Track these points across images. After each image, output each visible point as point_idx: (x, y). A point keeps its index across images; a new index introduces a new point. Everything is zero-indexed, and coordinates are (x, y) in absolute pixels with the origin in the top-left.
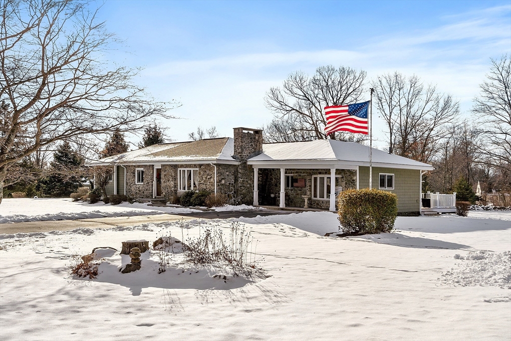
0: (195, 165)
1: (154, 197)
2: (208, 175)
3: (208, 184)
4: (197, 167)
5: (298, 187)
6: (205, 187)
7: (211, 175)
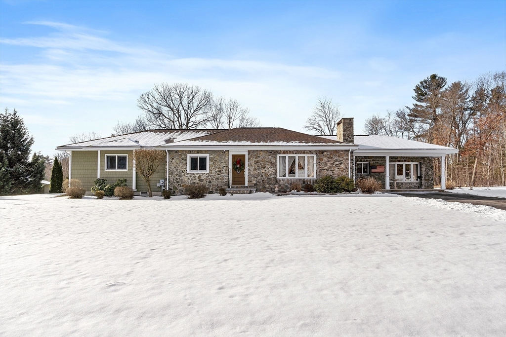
0: (310, 151)
1: (231, 187)
2: (336, 161)
3: (337, 170)
4: (312, 153)
5: (375, 172)
6: (331, 174)
7: (342, 161)
